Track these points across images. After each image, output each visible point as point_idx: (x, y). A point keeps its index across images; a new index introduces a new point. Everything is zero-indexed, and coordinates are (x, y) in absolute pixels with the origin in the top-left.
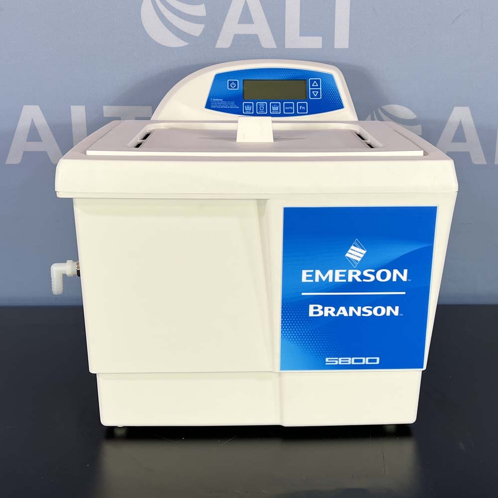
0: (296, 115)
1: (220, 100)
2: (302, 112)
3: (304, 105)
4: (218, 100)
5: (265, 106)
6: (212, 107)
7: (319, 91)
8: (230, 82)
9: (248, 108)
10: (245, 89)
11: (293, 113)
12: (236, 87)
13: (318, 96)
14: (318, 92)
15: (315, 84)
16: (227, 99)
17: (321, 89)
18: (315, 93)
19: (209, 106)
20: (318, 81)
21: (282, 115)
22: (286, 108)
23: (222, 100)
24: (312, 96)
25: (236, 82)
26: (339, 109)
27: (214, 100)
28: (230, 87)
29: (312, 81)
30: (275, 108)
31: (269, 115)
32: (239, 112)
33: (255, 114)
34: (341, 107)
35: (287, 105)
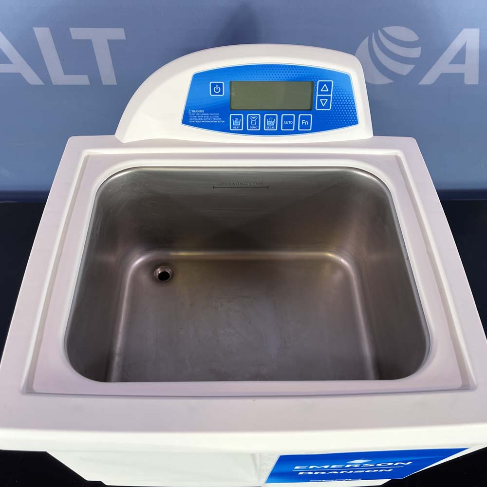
0: (296, 132)
1: (201, 111)
2: (304, 129)
3: (308, 119)
4: (198, 111)
5: (258, 120)
6: (190, 122)
7: (329, 98)
8: (213, 85)
9: (236, 123)
10: (233, 94)
11: (293, 129)
12: (221, 93)
13: (327, 106)
14: (327, 100)
15: (325, 89)
16: (209, 110)
17: (331, 95)
18: (324, 102)
19: (186, 121)
20: (329, 84)
21: (279, 133)
22: (285, 123)
23: (203, 111)
24: (320, 106)
25: (220, 85)
26: (351, 125)
27: (193, 111)
28: (213, 93)
29: (321, 84)
30: (271, 123)
31: (262, 133)
32: (224, 128)
33: (245, 132)
34: (354, 122)
35: (285, 118)
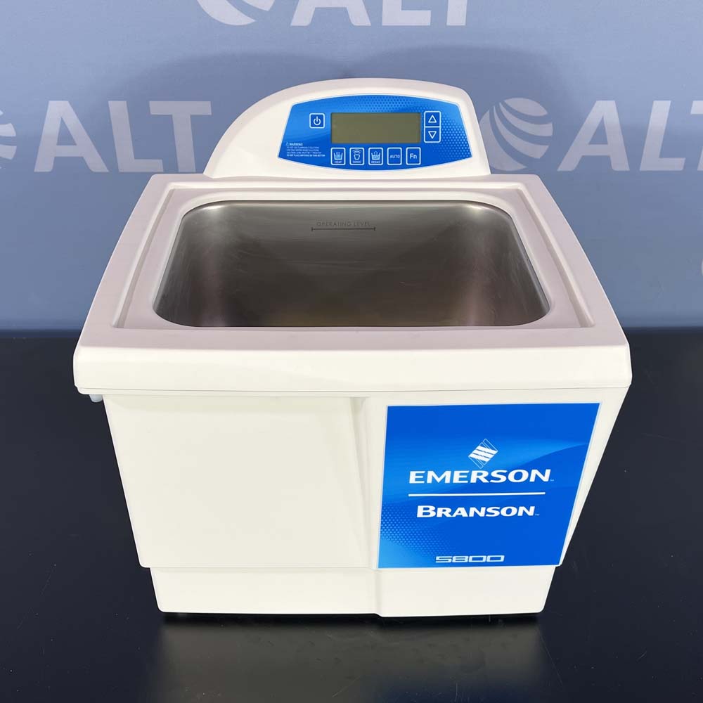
0: (404, 167)
1: (300, 144)
2: (413, 164)
3: (416, 152)
4: (297, 144)
5: (361, 154)
6: (288, 155)
7: (437, 130)
8: (313, 117)
9: (338, 157)
10: (334, 126)
11: (401, 164)
12: (321, 125)
13: (436, 138)
14: (436, 132)
15: (433, 120)
16: (309, 143)
17: (440, 127)
18: (432, 134)
19: (283, 154)
20: (437, 116)
21: (385, 167)
22: (391, 156)
23: (301, 144)
24: (428, 138)
25: (321, 117)
26: (464, 158)
27: (291, 144)
28: (313, 125)
29: (428, 116)
30: (375, 157)
31: (367, 167)
32: (325, 163)
33: (348, 167)
34: (467, 154)
35: (392, 152)
